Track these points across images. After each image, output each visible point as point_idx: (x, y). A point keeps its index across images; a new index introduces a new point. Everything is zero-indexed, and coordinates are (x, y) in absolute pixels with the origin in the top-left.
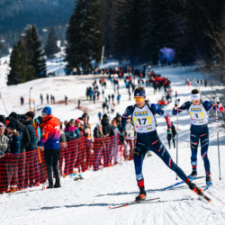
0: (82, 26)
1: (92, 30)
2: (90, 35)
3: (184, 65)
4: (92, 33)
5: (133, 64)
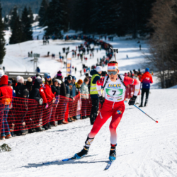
0: (56, 8)
1: (62, 11)
2: (61, 15)
3: (119, 36)
4: (63, 13)
5: (84, 33)
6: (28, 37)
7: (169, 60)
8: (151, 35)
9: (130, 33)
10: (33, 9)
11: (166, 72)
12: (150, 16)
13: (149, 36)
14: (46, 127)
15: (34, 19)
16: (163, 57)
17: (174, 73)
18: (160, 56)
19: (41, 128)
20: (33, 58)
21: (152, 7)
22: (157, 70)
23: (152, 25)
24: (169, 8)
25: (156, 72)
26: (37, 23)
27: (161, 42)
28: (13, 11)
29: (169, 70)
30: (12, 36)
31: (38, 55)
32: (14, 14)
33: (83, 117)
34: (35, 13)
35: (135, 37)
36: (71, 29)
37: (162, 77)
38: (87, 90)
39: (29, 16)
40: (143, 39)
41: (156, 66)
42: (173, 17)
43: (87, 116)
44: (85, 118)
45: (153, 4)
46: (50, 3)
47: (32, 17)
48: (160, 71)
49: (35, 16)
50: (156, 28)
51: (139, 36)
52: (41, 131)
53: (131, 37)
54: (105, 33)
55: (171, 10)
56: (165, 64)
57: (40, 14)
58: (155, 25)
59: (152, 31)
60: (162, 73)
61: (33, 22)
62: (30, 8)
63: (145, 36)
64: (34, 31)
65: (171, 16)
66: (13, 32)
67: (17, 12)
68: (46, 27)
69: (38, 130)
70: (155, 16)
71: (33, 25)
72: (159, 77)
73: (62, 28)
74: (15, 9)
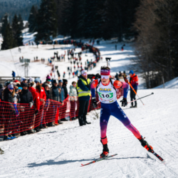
0: (44, 15)
1: (51, 18)
2: (50, 21)
3: (105, 40)
4: (51, 20)
6: (19, 43)
7: (153, 61)
8: (136, 38)
9: (115, 37)
10: (23, 17)
11: (151, 73)
12: (134, 20)
13: (133, 39)
14: (37, 129)
15: (24, 26)
16: (147, 58)
17: (158, 74)
18: (145, 58)
19: (33, 131)
20: (24, 63)
21: (135, 11)
22: (142, 71)
23: (136, 28)
24: (152, 12)
25: (141, 73)
26: (27, 30)
27: (145, 44)
28: (4, 19)
29: (153, 71)
30: (4, 42)
31: (28, 61)
32: (5, 21)
33: (72, 119)
34: (25, 20)
35: (120, 41)
36: (59, 34)
37: (146, 78)
38: (76, 93)
39: (19, 23)
40: (128, 43)
41: (141, 67)
42: (156, 20)
43: (77, 118)
44: (75, 119)
45: (136, 9)
46: (39, 10)
47: (22, 24)
48: (145, 71)
49: (25, 22)
50: (140, 31)
51: (124, 39)
52: (32, 133)
53: (117, 41)
54: (92, 38)
55: (154, 14)
56: (149, 65)
57: (30, 21)
58: (139, 29)
59: (136, 34)
60: (147, 73)
61: (23, 28)
62: (20, 16)
63: (129, 39)
64: (24, 37)
65: (154, 20)
66: (4, 39)
67: (8, 19)
68: (36, 33)
69: (30, 132)
70: (139, 21)
71: (23, 31)
72: (144, 78)
73: (51, 34)
74: (6, 17)
